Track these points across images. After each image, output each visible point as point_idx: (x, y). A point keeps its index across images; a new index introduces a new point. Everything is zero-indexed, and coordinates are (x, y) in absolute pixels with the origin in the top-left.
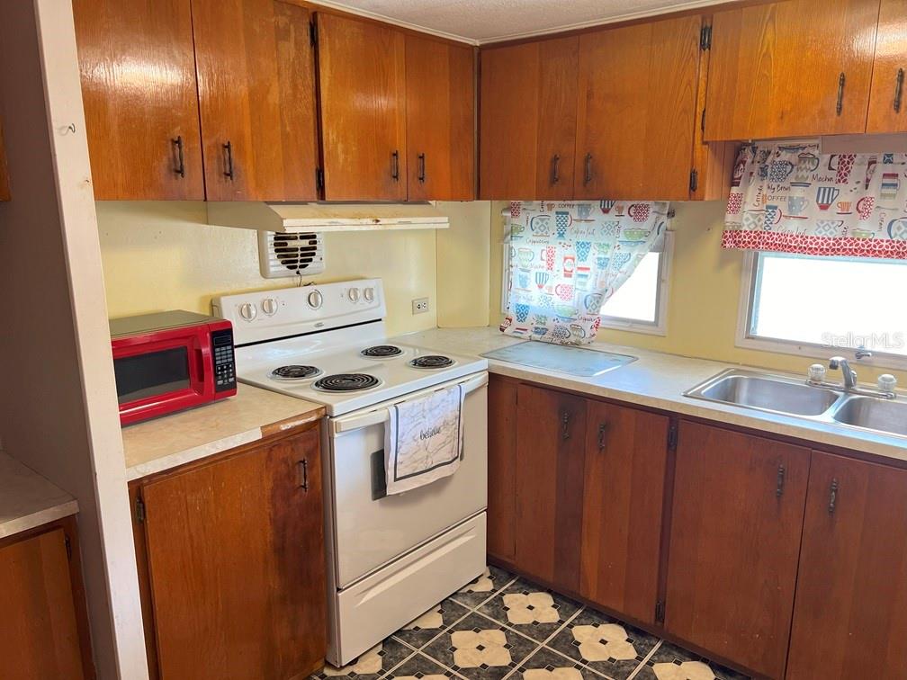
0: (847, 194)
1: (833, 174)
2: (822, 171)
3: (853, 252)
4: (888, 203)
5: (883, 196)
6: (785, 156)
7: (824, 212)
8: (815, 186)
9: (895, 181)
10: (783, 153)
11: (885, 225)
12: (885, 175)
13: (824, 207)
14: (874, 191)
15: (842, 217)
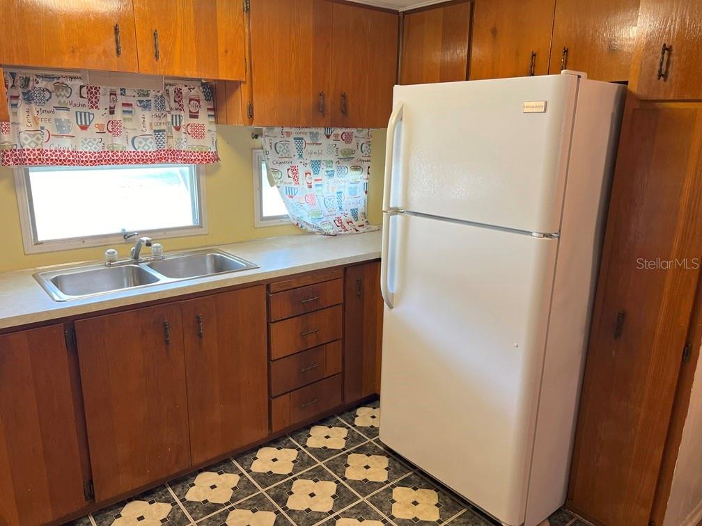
0: (99, 117)
1: (85, 101)
2: (75, 98)
3: (115, 162)
4: (128, 125)
5: (125, 119)
6: (42, 84)
7: (84, 132)
8: (73, 110)
9: (130, 109)
10: (40, 80)
11: (130, 141)
12: (124, 105)
13: (84, 128)
14: (118, 115)
15: (100, 135)
